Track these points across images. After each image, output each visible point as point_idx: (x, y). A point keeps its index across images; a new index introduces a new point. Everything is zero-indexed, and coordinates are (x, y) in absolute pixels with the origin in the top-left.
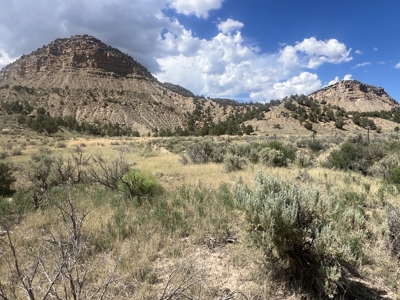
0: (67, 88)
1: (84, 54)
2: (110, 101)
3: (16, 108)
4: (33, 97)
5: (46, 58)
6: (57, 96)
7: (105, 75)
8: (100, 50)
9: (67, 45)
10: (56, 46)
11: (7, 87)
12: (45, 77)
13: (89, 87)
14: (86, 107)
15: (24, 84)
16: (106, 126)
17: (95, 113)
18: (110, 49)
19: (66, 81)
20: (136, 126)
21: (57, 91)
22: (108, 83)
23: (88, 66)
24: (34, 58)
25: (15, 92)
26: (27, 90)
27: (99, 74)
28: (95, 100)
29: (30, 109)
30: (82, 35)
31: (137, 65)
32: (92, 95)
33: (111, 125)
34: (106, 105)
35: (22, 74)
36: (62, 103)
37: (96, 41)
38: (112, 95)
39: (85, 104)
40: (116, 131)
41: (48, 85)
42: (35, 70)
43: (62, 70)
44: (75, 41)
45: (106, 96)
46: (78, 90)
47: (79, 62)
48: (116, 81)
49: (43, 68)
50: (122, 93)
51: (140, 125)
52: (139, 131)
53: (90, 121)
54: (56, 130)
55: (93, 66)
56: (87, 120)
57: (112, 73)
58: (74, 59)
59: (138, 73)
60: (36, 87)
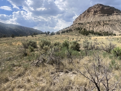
0: (92, 22)
1: (97, 10)
2: (105, 24)
3: (79, 29)
4: (82, 25)
5: (86, 14)
6: (89, 24)
7: (104, 16)
8: (102, 7)
9: (92, 9)
10: (89, 10)
11: (77, 23)
12: (86, 19)
13: (98, 20)
14: (97, 27)
15: (80, 22)
16: (103, 33)
17: (100, 28)
18: (106, 6)
19: (91, 20)
20: (114, 32)
21: (89, 23)
22: (105, 18)
23: (98, 14)
24: (83, 15)
25: (78, 25)
26: (81, 23)
27: (102, 16)
28: (100, 24)
29: (82, 29)
30: (97, 4)
31: (116, 10)
32: (99, 23)
33: (105, 32)
34: (104, 26)
35: (80, 20)
36: (90, 26)
37: (101, 5)
38: (106, 22)
39: (97, 26)
40: (107, 34)
41: (86, 22)
42: (83, 18)
43: (90, 16)
44: (94, 7)
45: (104, 22)
46: (95, 22)
47: (95, 13)
48: (107, 17)
49: (85, 17)
50: (110, 21)
51: (116, 32)
52: (116, 34)
53: (98, 31)
54: (88, 34)
55: (100, 13)
56: (97, 31)
57: (106, 14)
58: (94, 13)
59: (117, 13)
60: (83, 23)
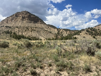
0: (20, 26)
1: (25, 16)
2: (33, 30)
4: (11, 29)
5: (14, 18)
6: (17, 29)
7: (31, 22)
8: (29, 15)
9: (20, 14)
10: (17, 14)
11: (4, 26)
12: (14, 23)
13: (26, 26)
14: (26, 32)
15: (8, 25)
16: (32, 37)
17: (29, 34)
18: (32, 15)
19: (20, 24)
20: (40, 37)
21: (17, 27)
22: (32, 25)
23: (26, 20)
24: (11, 18)
25: (6, 28)
26: (9, 27)
27: (29, 22)
28: (28, 30)
30: (24, 11)
31: (40, 19)
32: (27, 28)
33: (33, 37)
34: (32, 31)
35: (7, 22)
36: (19, 31)
37: (28, 12)
38: (33, 28)
39: (26, 31)
40: (35, 39)
41: (15, 26)
42: (11, 21)
43: (18, 21)
44: (22, 13)
45: (31, 28)
46: (23, 27)
48: (34, 24)
49: (13, 21)
50: (36, 28)
51: (41, 37)
52: (42, 39)
54: (20, 39)
55: (27, 20)
56: (26, 36)
57: (33, 22)
58: (22, 18)
59: (41, 22)
60: (11, 26)
